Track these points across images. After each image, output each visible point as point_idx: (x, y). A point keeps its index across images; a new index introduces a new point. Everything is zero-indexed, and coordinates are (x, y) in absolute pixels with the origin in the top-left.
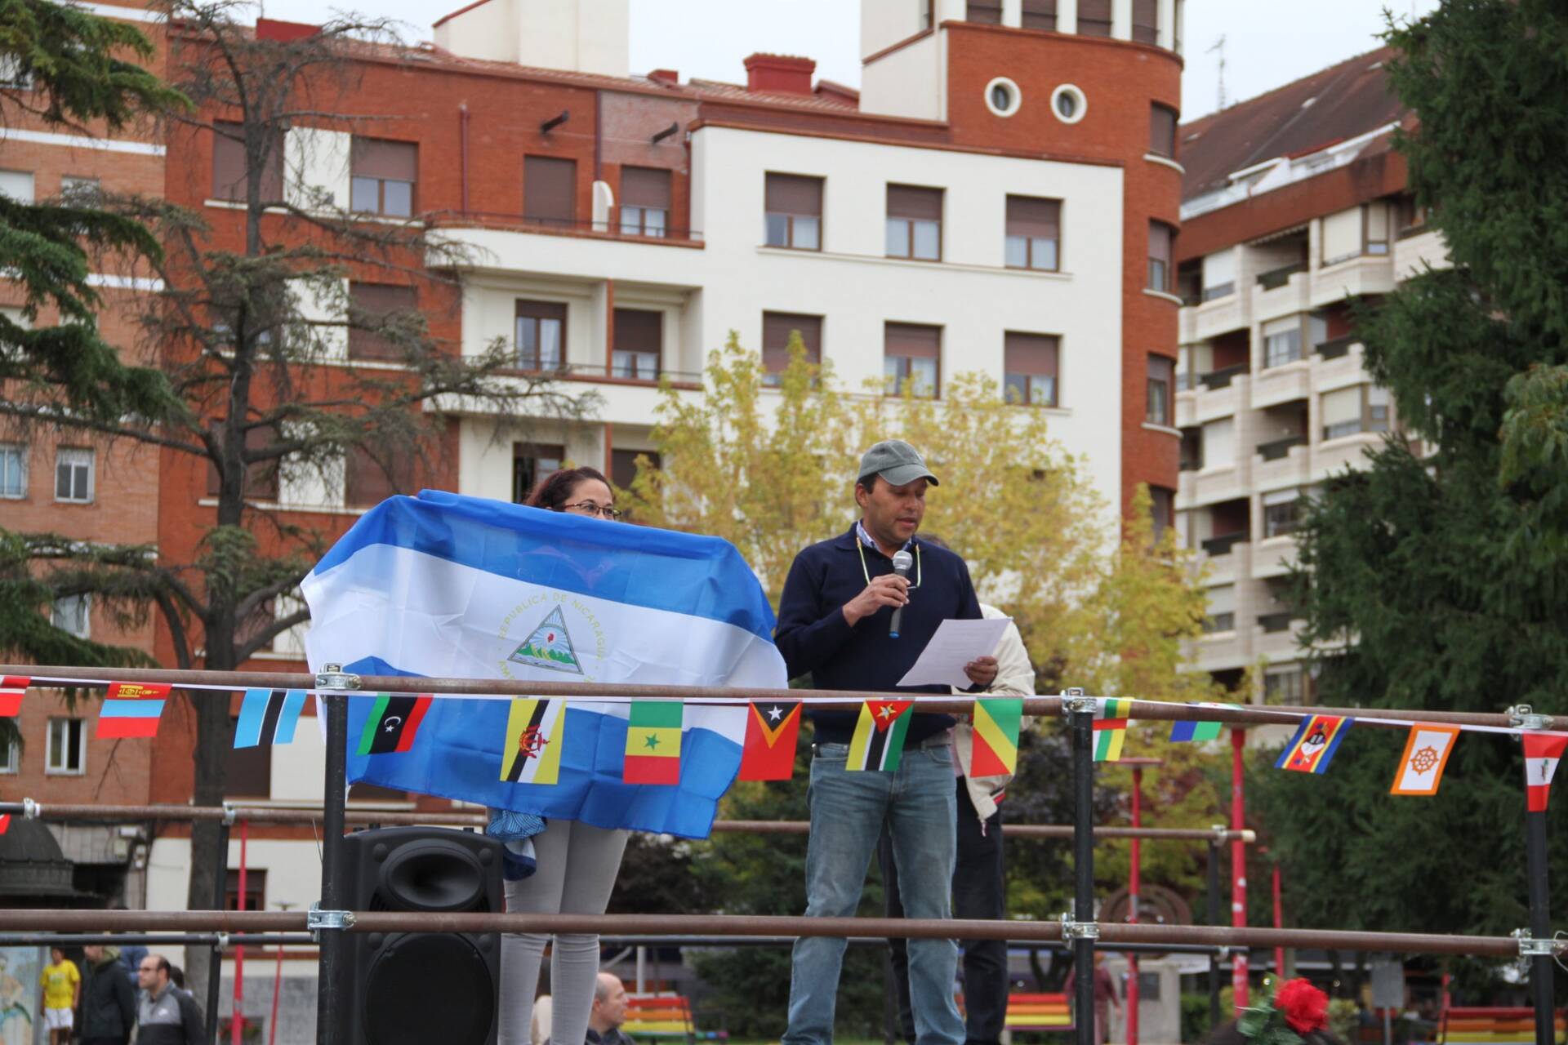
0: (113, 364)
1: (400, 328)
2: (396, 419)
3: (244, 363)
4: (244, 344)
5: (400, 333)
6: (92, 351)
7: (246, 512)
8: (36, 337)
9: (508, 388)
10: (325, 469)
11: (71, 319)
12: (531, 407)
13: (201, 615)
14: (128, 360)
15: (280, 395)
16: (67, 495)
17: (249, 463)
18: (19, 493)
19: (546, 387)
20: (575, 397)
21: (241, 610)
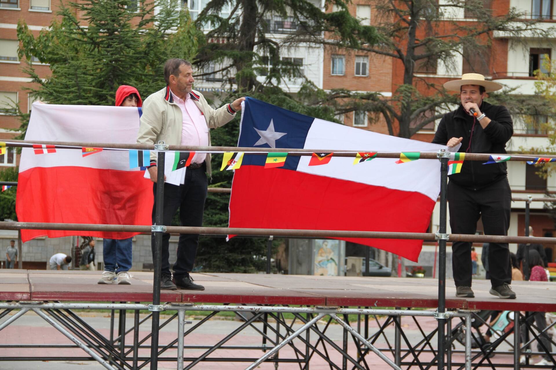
0: (357, 25)
1: (472, 6)
2: (469, 42)
3: (414, 22)
4: (414, 15)
5: (471, 8)
6: (349, 20)
7: (414, 79)
8: (330, 16)
9: (518, 27)
10: (446, 61)
11: (340, 9)
12: (528, 34)
14: (366, 23)
15: (428, 34)
16: (359, 74)
17: (415, 60)
18: (342, 74)
19: (533, 26)
20: (545, 30)
21: (412, 116)
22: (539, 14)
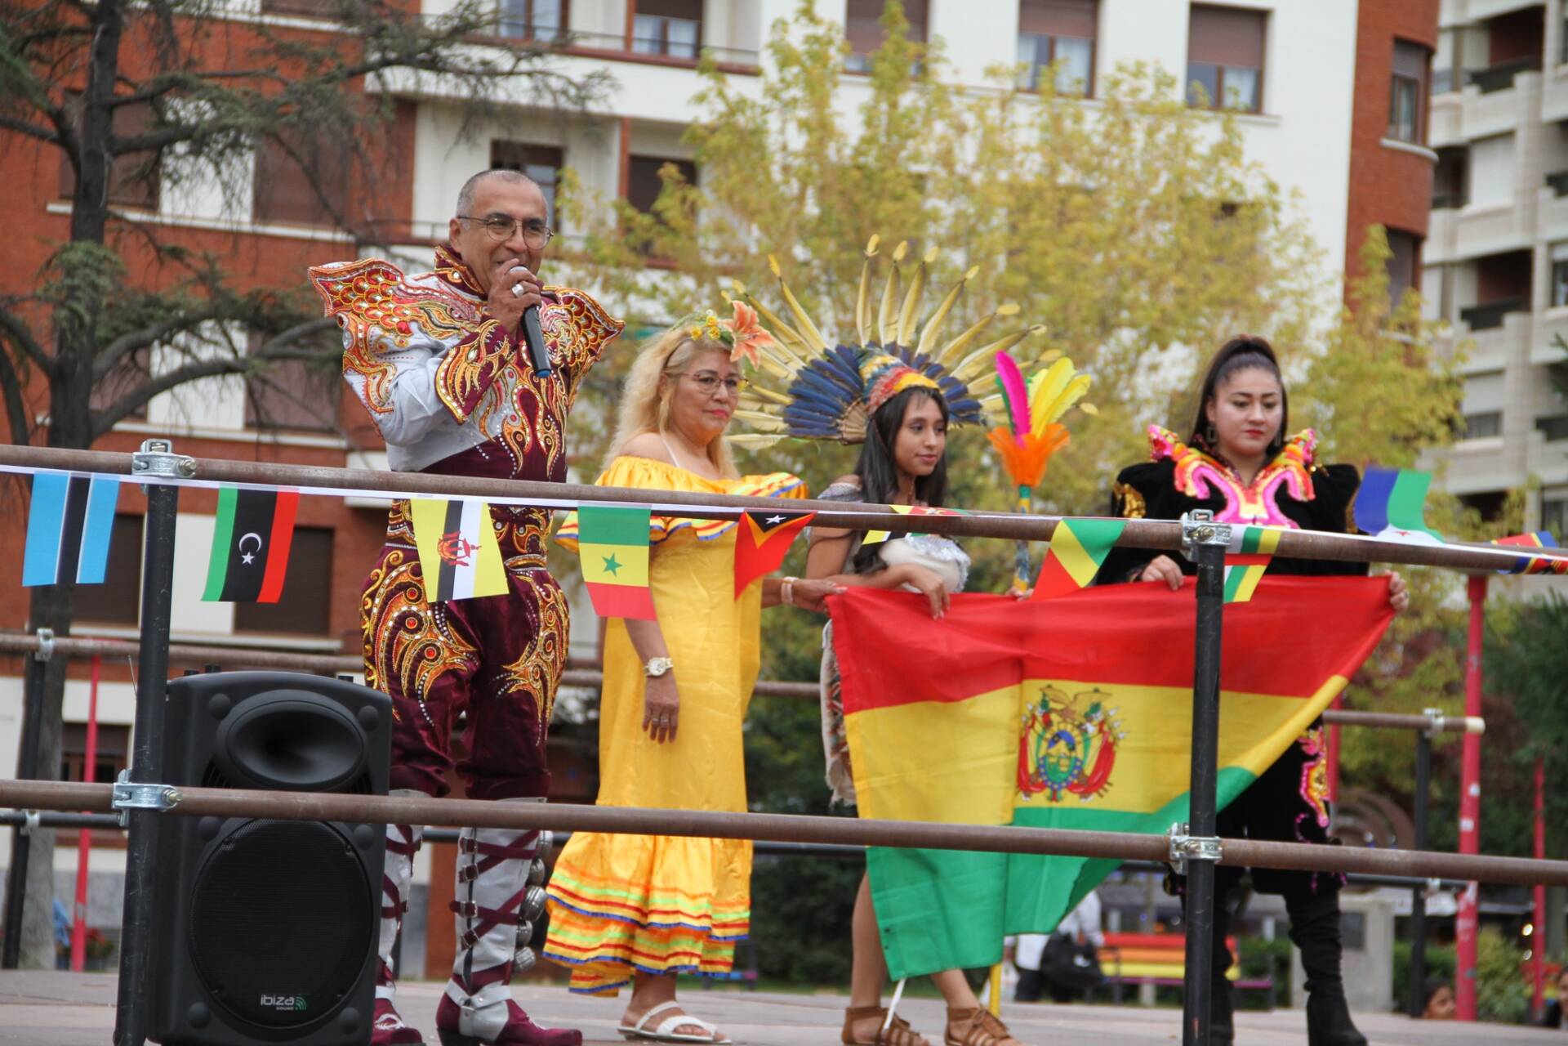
2: (324, 101)
3: (112, 13)
7: (110, 225)
9: (484, 63)
10: (223, 167)
12: (515, 91)
13: (44, 365)
15: (162, 60)
17: (117, 154)
19: (538, 64)
20: (578, 78)
21: (101, 362)
22: (522, 22)
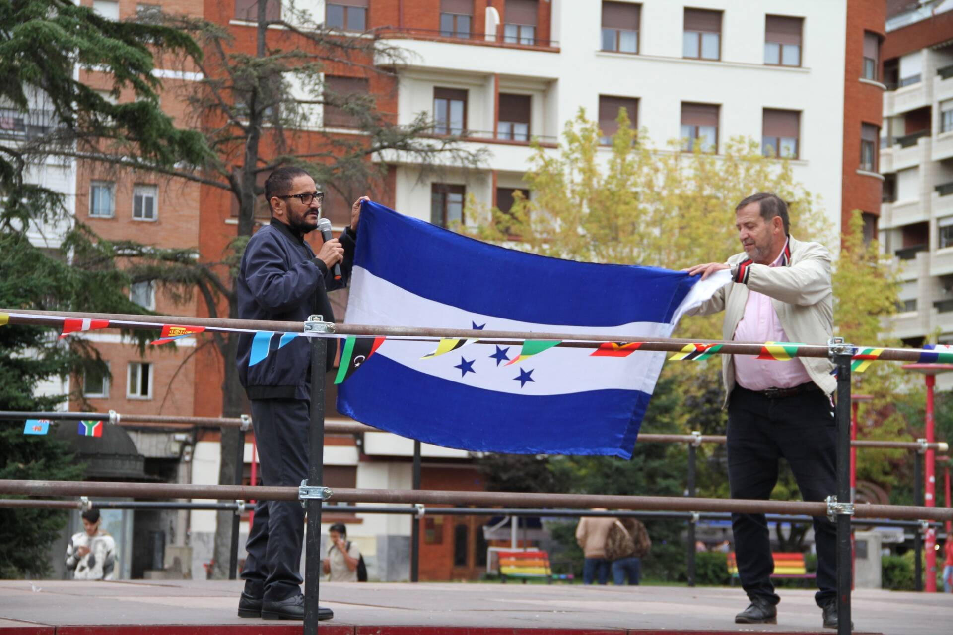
0: (169, 128)
1: (358, 105)
2: (355, 166)
3: (255, 129)
4: (255, 116)
5: (357, 108)
6: (156, 118)
8: (120, 109)
9: (429, 146)
11: (141, 99)
12: (443, 159)
13: (227, 295)
14: (179, 125)
15: (279, 150)
16: (140, 216)
17: (257, 195)
18: (109, 214)
19: (454, 145)
20: (473, 152)
22: (445, 126)
